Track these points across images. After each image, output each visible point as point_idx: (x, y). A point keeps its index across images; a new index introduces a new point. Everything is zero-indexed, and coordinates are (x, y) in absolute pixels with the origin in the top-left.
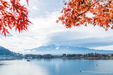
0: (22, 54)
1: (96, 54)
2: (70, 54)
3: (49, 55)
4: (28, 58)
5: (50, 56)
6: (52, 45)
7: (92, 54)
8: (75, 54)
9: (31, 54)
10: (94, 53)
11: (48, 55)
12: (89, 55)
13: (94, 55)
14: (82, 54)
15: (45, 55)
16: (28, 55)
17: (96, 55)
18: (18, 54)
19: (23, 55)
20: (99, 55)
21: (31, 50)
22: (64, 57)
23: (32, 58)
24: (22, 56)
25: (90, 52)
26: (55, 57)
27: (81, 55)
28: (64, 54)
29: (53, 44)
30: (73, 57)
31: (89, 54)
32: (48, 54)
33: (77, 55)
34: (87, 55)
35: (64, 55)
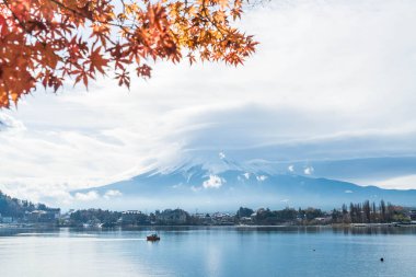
0: (59, 210)
1: (383, 207)
2: (271, 210)
3: (178, 212)
4: (86, 225)
5: (183, 218)
6: (192, 169)
7: (367, 207)
8: (291, 207)
9: (97, 208)
10: (377, 205)
11: (172, 212)
12: (352, 213)
13: (375, 215)
14: (322, 211)
15: (157, 212)
16: (84, 211)
17: (387, 211)
18: (42, 207)
19: (63, 212)
20: (396, 213)
21: (101, 191)
22: (244, 222)
23: (100, 226)
24: (56, 216)
25: (360, 201)
26: (204, 220)
27: (318, 213)
28: (241, 208)
29: (194, 165)
30: (282, 222)
31: (354, 209)
32: (173, 209)
33: (302, 213)
34: (345, 211)
35: (245, 212)
